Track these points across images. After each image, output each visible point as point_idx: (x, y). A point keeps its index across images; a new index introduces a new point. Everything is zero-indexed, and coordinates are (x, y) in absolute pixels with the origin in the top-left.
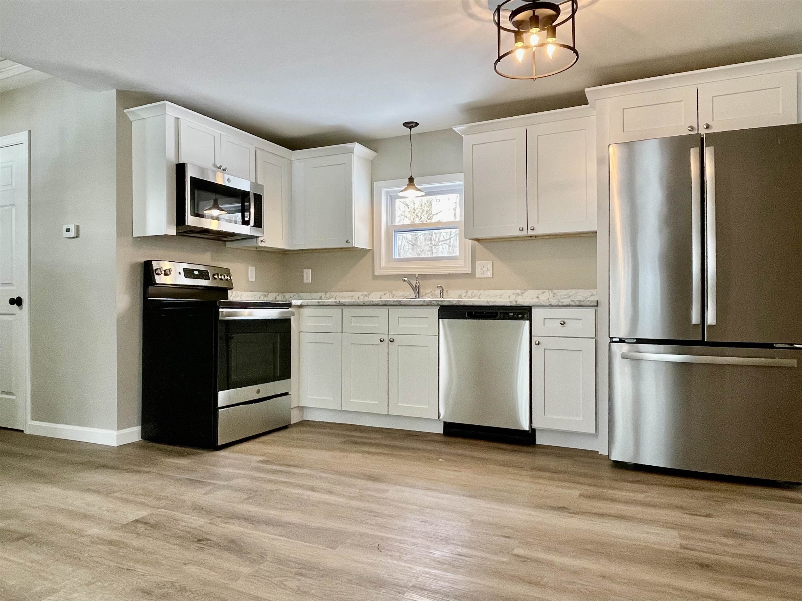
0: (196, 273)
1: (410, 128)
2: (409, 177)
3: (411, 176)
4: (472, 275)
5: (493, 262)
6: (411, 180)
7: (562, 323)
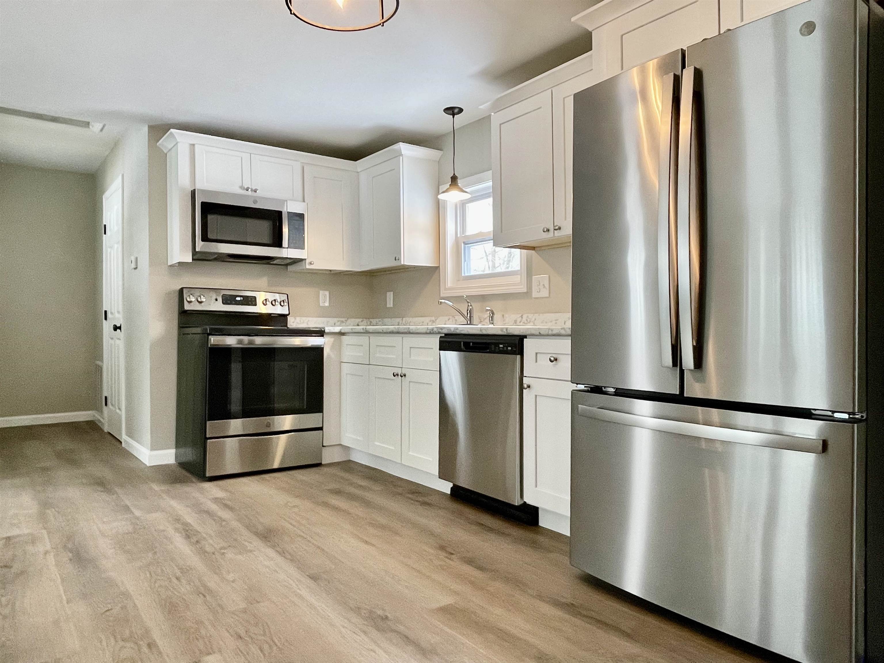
0: (238, 299)
1: (453, 115)
2: (452, 175)
3: (454, 174)
4: (528, 294)
5: (549, 277)
6: (454, 179)
7: (552, 359)
